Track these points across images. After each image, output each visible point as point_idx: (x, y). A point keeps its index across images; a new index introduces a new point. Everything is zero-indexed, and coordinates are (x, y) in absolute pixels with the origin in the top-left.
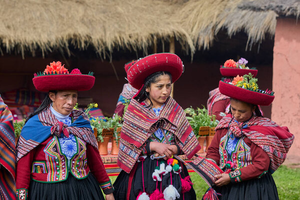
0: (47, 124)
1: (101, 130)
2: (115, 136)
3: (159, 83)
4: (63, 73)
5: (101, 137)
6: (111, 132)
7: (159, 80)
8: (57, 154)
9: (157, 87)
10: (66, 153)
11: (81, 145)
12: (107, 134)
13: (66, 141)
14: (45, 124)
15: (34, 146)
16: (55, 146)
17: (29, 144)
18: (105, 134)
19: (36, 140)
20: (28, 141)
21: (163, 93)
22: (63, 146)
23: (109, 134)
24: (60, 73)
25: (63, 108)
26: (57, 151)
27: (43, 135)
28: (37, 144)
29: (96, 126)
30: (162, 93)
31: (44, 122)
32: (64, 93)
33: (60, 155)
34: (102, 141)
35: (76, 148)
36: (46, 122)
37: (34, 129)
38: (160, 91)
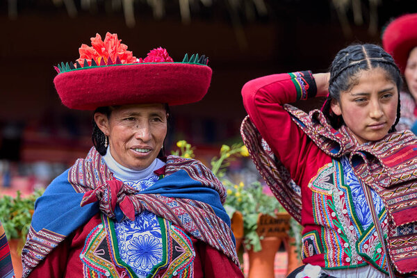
0: (85, 187)
1: (253, 219)
2: (293, 234)
3: (357, 90)
4: (118, 62)
5: (254, 238)
6: (282, 225)
7: (357, 83)
8: (108, 263)
9: (354, 100)
10: (131, 265)
11: (175, 243)
12: (271, 230)
13: (136, 235)
14: (80, 188)
15: (53, 245)
16: (104, 245)
17: (41, 240)
18: (267, 228)
19: (56, 229)
20: (40, 233)
21: (371, 115)
22: (126, 245)
23: (277, 230)
24: (110, 62)
25: (127, 149)
26: (107, 256)
27: (72, 215)
28: (59, 240)
29: (240, 207)
30: (368, 115)
31: (79, 184)
32: (127, 113)
33: (117, 267)
34: (258, 248)
35: (159, 253)
36: (82, 182)
37: (53, 202)
38: (364, 110)
